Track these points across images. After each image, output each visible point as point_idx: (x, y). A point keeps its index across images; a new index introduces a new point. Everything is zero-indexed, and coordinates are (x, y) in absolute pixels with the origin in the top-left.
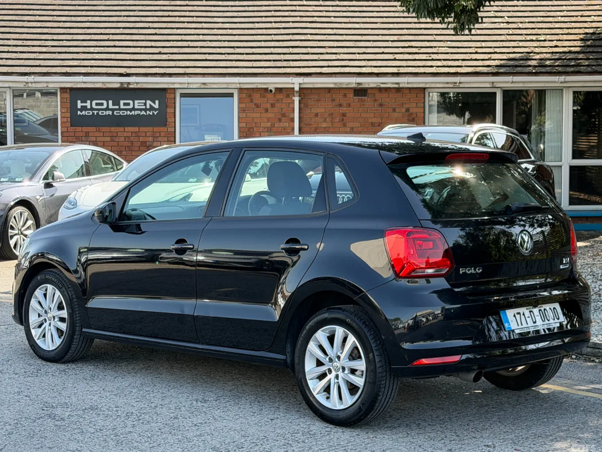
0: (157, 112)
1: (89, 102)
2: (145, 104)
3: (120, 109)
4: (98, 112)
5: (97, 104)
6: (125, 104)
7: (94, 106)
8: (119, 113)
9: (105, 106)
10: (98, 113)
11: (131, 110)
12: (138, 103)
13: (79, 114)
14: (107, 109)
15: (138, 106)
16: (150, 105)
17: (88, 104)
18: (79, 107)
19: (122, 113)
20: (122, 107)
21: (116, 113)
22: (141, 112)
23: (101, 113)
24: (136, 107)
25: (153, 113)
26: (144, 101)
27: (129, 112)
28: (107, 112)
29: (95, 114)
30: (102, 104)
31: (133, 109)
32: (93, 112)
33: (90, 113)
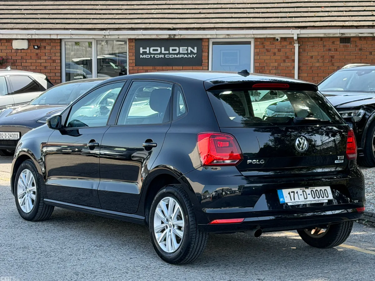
0: (196, 55)
1: (148, 48)
2: (187, 50)
3: (169, 54)
4: (154, 55)
5: (154, 50)
6: (173, 50)
7: (152, 52)
8: (169, 56)
9: (159, 52)
10: (154, 57)
11: (177, 54)
12: (182, 49)
13: (141, 57)
14: (161, 53)
15: (182, 51)
16: (191, 51)
17: (147, 50)
18: (141, 52)
19: (171, 56)
20: (171, 52)
21: (167, 56)
22: (184, 56)
23: (157, 56)
24: (181, 52)
25: (193, 56)
26: (186, 48)
27: (175, 56)
28: (161, 55)
29: (152, 57)
30: (157, 50)
31: (179, 53)
32: (151, 55)
33: (148, 56)
